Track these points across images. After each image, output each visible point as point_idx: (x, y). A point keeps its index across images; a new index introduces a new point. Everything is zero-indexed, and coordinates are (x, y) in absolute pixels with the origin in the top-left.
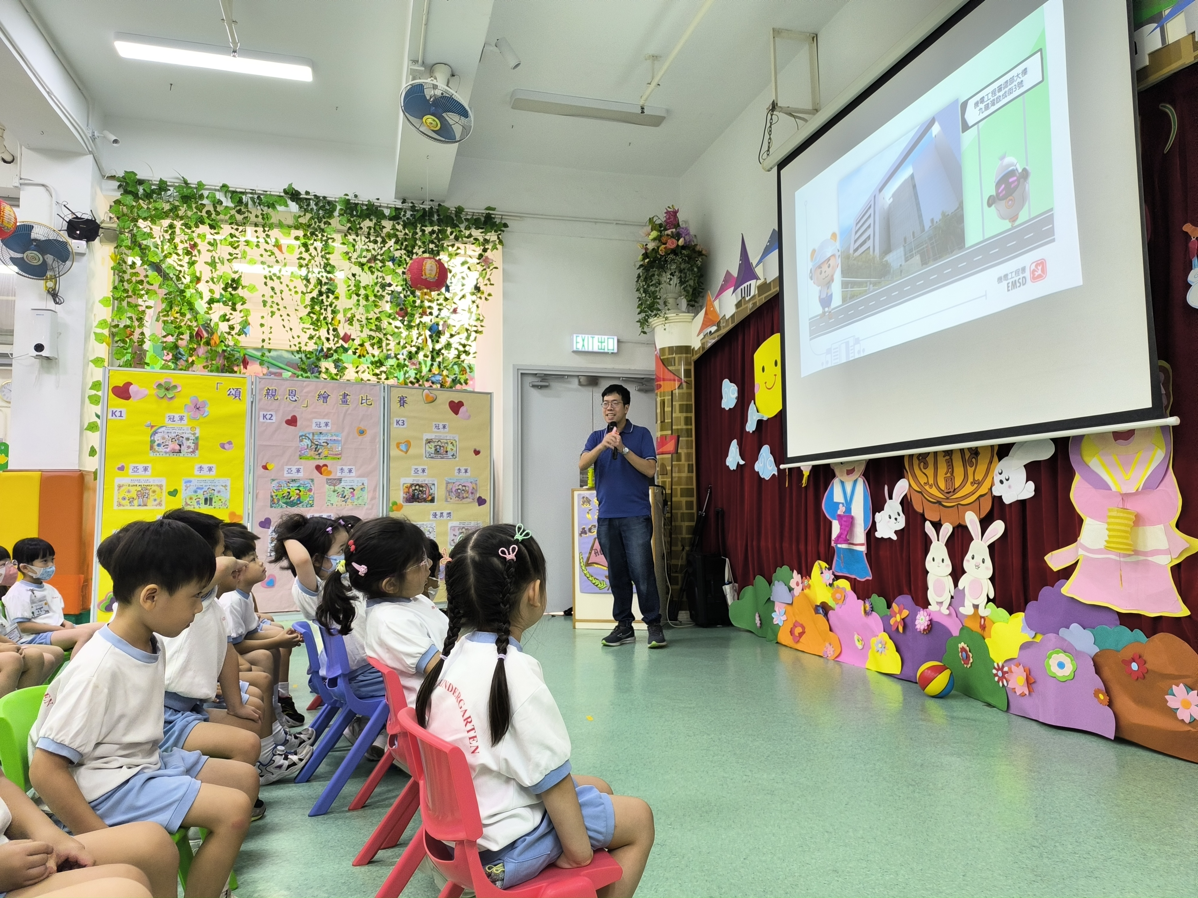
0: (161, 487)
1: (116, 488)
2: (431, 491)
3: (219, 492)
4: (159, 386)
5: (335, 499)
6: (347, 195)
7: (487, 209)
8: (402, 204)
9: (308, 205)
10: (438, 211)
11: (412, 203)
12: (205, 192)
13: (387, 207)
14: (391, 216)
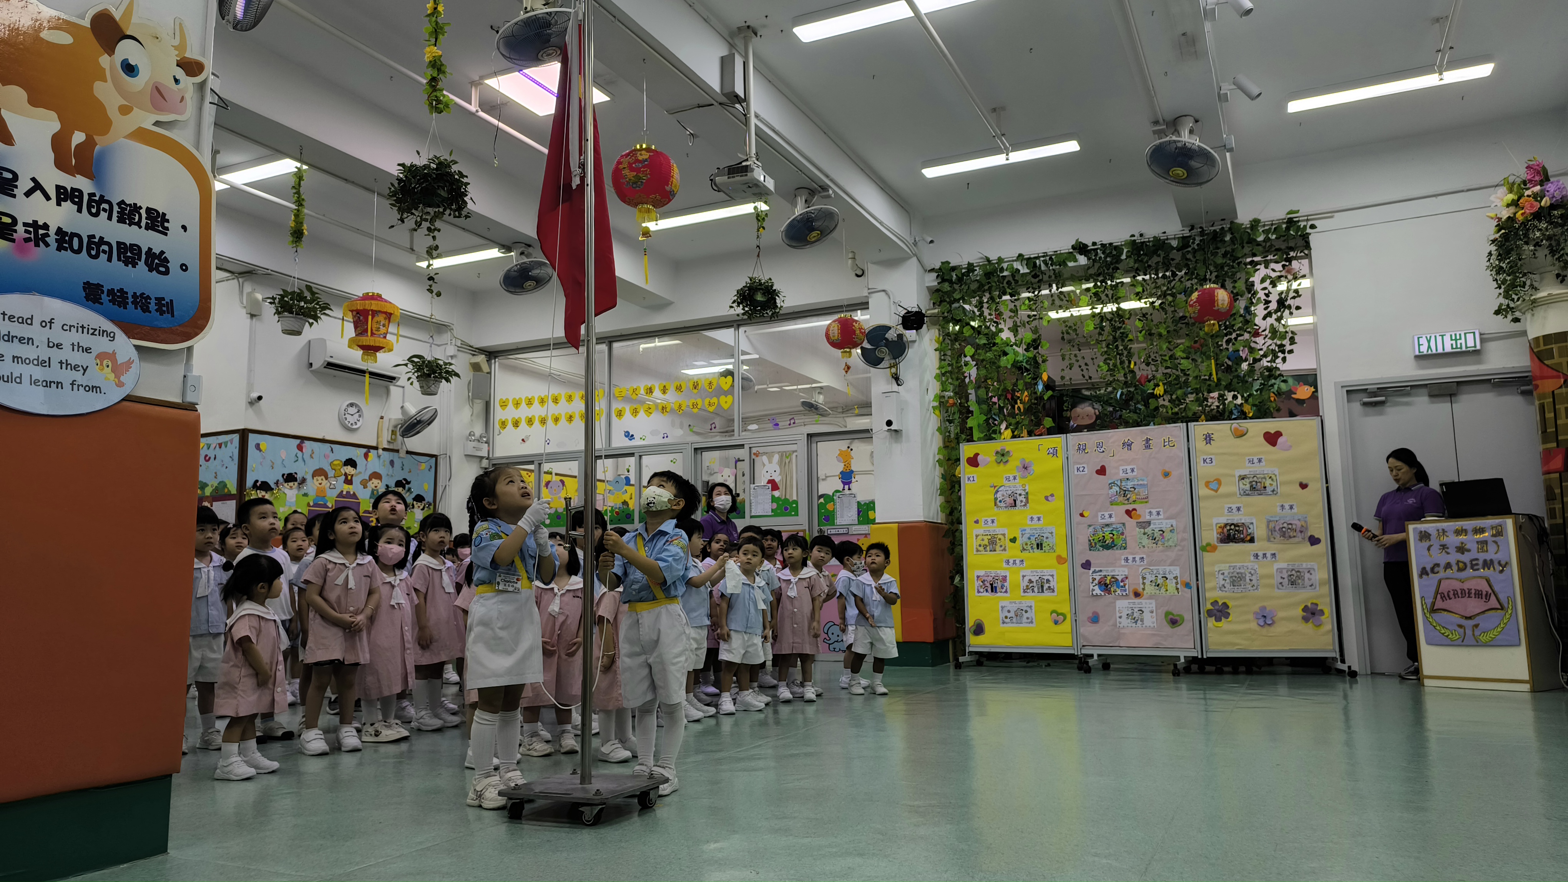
0: (1004, 535)
1: (975, 537)
2: (1249, 531)
3: (1048, 537)
5: (1146, 541)
6: (1133, 236)
7: (1289, 213)
8: (1190, 231)
9: (1096, 255)
10: (1230, 229)
11: (1201, 228)
12: (1005, 265)
13: (1175, 238)
14: (1179, 247)
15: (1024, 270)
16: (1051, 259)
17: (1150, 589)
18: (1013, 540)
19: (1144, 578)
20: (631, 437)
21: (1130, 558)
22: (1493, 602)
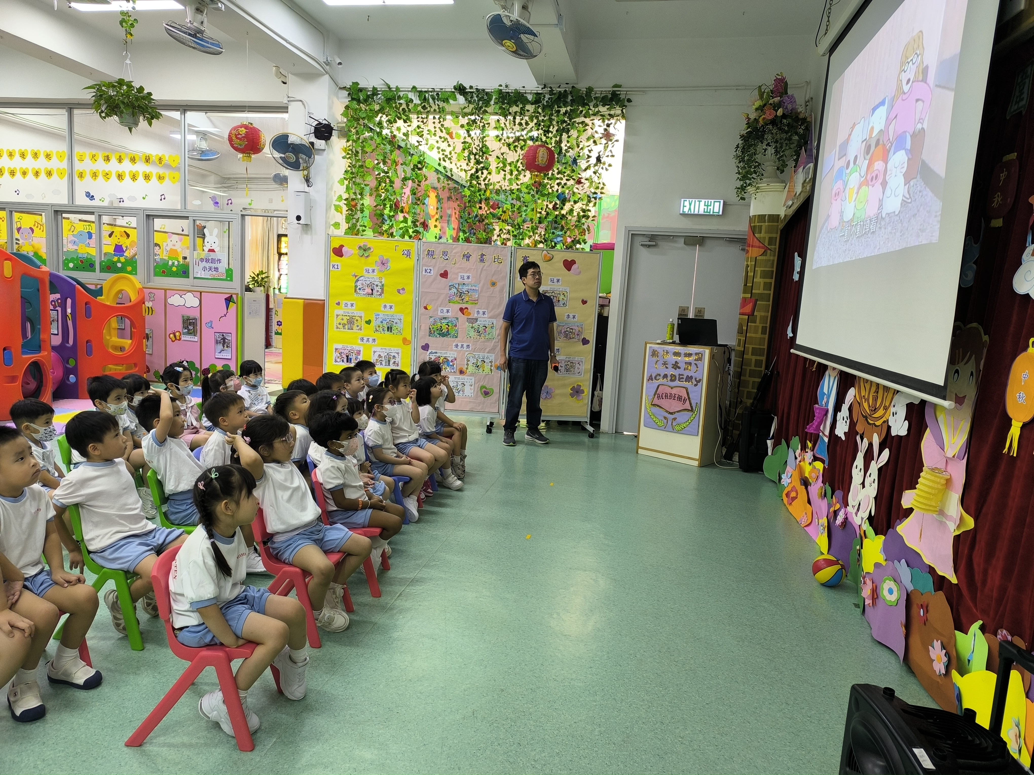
0: (361, 317)
1: (336, 317)
3: (396, 323)
4: (360, 248)
5: (472, 333)
6: (501, 86)
7: (614, 87)
8: (542, 89)
9: (472, 97)
10: (571, 93)
11: (551, 88)
12: (401, 94)
13: (531, 93)
14: (533, 101)
15: (417, 101)
16: (438, 94)
17: (471, 369)
18: (368, 322)
19: (468, 361)
20: (92, 198)
21: (460, 344)
22: (687, 405)
